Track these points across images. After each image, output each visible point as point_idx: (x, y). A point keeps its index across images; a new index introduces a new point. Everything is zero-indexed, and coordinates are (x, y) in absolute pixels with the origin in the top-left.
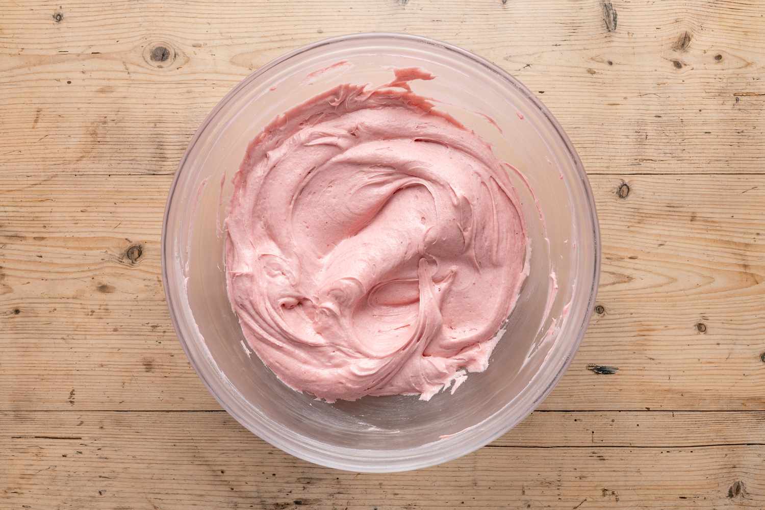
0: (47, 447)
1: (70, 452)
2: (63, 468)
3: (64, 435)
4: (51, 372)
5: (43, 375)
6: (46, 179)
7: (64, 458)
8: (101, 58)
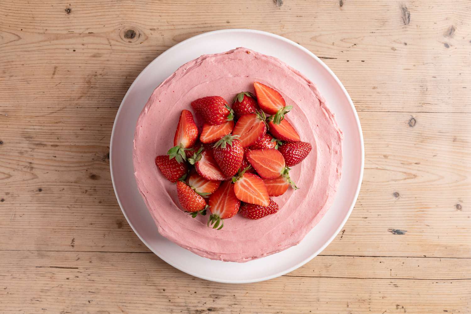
0: (57, 273)
1: (71, 276)
2: (67, 286)
3: (68, 266)
4: (60, 228)
5: (56, 229)
6: (59, 109)
7: (67, 280)
8: (94, 36)
